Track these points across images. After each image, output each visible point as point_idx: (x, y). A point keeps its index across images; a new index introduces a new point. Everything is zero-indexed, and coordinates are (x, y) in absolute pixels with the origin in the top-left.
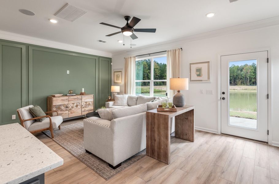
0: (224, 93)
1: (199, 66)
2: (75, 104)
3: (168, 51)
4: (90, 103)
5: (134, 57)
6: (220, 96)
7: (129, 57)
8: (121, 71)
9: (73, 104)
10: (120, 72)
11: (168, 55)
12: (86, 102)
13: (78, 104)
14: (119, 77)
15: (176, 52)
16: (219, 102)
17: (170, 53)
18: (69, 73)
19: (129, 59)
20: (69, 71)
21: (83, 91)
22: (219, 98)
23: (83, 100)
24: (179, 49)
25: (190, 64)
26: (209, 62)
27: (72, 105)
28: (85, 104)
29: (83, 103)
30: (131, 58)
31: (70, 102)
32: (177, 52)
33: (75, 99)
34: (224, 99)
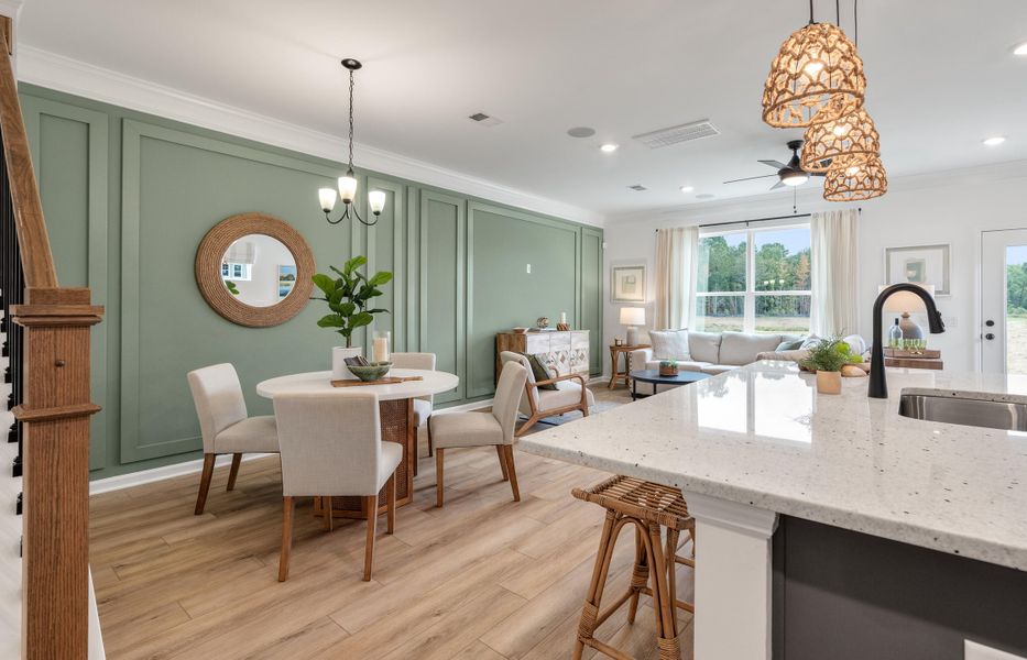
0: (990, 323)
1: (916, 256)
3: (816, 216)
5: (694, 228)
6: (979, 329)
7: (676, 227)
8: (642, 268)
10: (639, 268)
11: (815, 226)
12: (577, 351)
14: (634, 283)
15: (844, 217)
16: (978, 346)
17: (821, 221)
18: (530, 272)
19: (675, 234)
20: (529, 266)
21: (564, 322)
22: (977, 336)
24: (854, 211)
25: (887, 250)
26: (947, 246)
30: (681, 230)
32: (846, 220)
33: (558, 340)
34: (990, 337)
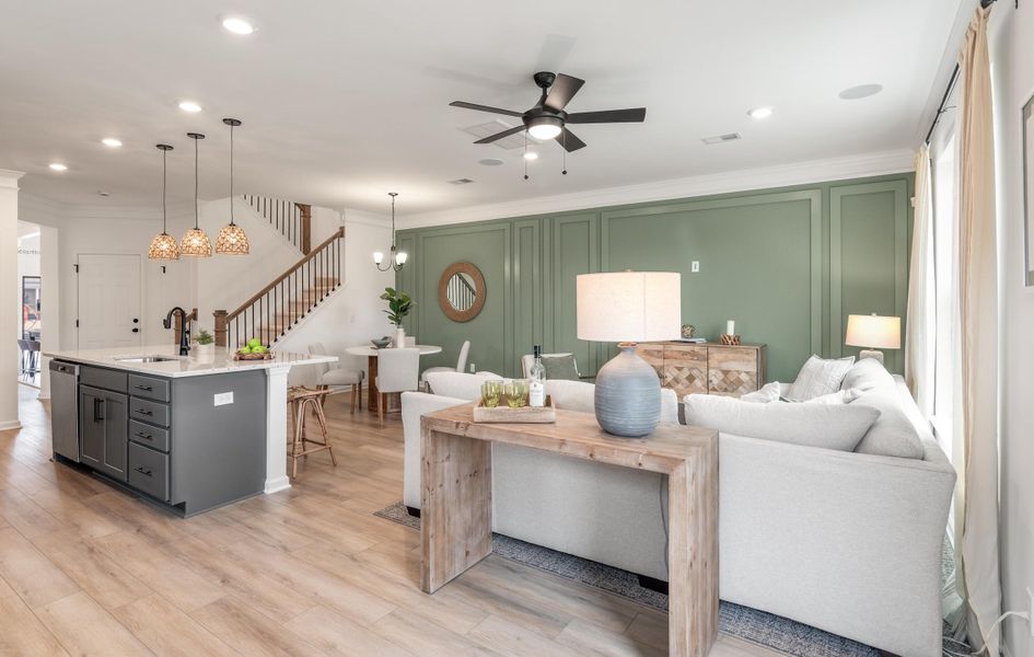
2: (686, 373)
4: (744, 377)
9: (680, 369)
12: (726, 373)
13: (695, 372)
18: (697, 270)
20: (697, 263)
21: (731, 332)
23: (713, 362)
27: (675, 373)
28: (721, 376)
29: (712, 372)
31: (667, 362)
33: (685, 353)
